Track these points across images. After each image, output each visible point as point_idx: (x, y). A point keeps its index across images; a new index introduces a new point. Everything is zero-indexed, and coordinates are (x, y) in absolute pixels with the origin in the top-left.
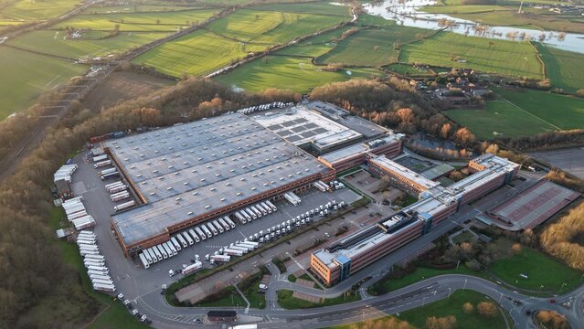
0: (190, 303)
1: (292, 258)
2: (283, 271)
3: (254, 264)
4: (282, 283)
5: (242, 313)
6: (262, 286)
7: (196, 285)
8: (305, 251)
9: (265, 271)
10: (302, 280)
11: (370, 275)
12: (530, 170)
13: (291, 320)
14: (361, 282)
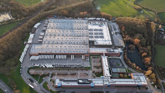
0: (30, 74)
1: (56, 75)
2: (51, 77)
3: (48, 72)
4: (48, 80)
5: (35, 82)
6: (44, 78)
7: (34, 70)
8: (60, 75)
9: (48, 75)
10: (52, 82)
11: (66, 91)
12: (155, 87)
13: (41, 90)
14: (62, 91)
